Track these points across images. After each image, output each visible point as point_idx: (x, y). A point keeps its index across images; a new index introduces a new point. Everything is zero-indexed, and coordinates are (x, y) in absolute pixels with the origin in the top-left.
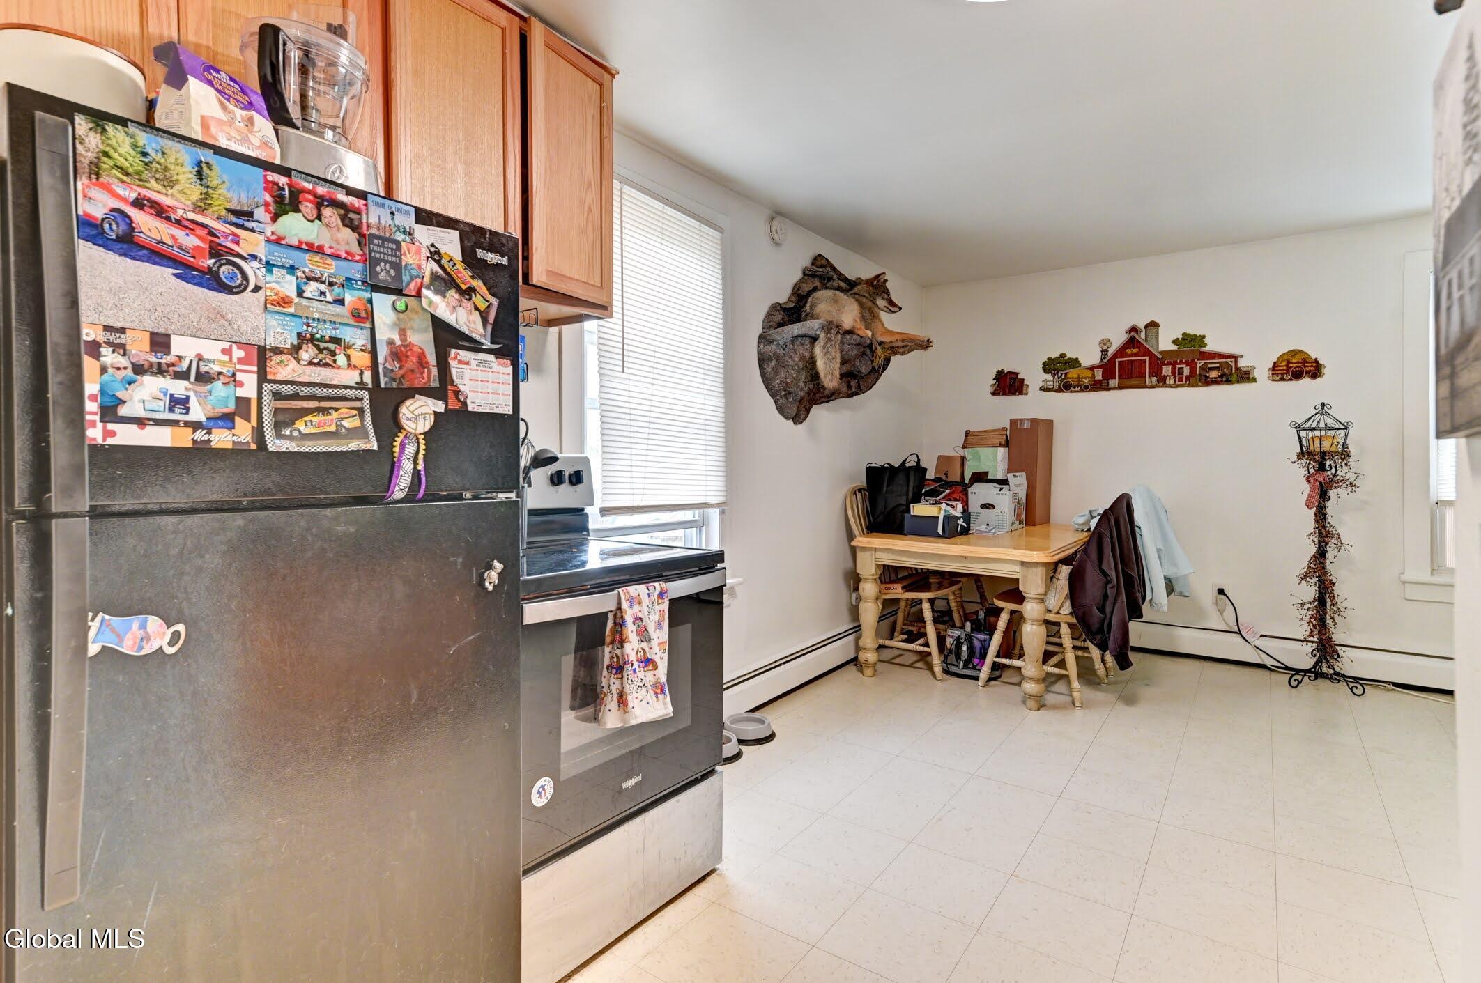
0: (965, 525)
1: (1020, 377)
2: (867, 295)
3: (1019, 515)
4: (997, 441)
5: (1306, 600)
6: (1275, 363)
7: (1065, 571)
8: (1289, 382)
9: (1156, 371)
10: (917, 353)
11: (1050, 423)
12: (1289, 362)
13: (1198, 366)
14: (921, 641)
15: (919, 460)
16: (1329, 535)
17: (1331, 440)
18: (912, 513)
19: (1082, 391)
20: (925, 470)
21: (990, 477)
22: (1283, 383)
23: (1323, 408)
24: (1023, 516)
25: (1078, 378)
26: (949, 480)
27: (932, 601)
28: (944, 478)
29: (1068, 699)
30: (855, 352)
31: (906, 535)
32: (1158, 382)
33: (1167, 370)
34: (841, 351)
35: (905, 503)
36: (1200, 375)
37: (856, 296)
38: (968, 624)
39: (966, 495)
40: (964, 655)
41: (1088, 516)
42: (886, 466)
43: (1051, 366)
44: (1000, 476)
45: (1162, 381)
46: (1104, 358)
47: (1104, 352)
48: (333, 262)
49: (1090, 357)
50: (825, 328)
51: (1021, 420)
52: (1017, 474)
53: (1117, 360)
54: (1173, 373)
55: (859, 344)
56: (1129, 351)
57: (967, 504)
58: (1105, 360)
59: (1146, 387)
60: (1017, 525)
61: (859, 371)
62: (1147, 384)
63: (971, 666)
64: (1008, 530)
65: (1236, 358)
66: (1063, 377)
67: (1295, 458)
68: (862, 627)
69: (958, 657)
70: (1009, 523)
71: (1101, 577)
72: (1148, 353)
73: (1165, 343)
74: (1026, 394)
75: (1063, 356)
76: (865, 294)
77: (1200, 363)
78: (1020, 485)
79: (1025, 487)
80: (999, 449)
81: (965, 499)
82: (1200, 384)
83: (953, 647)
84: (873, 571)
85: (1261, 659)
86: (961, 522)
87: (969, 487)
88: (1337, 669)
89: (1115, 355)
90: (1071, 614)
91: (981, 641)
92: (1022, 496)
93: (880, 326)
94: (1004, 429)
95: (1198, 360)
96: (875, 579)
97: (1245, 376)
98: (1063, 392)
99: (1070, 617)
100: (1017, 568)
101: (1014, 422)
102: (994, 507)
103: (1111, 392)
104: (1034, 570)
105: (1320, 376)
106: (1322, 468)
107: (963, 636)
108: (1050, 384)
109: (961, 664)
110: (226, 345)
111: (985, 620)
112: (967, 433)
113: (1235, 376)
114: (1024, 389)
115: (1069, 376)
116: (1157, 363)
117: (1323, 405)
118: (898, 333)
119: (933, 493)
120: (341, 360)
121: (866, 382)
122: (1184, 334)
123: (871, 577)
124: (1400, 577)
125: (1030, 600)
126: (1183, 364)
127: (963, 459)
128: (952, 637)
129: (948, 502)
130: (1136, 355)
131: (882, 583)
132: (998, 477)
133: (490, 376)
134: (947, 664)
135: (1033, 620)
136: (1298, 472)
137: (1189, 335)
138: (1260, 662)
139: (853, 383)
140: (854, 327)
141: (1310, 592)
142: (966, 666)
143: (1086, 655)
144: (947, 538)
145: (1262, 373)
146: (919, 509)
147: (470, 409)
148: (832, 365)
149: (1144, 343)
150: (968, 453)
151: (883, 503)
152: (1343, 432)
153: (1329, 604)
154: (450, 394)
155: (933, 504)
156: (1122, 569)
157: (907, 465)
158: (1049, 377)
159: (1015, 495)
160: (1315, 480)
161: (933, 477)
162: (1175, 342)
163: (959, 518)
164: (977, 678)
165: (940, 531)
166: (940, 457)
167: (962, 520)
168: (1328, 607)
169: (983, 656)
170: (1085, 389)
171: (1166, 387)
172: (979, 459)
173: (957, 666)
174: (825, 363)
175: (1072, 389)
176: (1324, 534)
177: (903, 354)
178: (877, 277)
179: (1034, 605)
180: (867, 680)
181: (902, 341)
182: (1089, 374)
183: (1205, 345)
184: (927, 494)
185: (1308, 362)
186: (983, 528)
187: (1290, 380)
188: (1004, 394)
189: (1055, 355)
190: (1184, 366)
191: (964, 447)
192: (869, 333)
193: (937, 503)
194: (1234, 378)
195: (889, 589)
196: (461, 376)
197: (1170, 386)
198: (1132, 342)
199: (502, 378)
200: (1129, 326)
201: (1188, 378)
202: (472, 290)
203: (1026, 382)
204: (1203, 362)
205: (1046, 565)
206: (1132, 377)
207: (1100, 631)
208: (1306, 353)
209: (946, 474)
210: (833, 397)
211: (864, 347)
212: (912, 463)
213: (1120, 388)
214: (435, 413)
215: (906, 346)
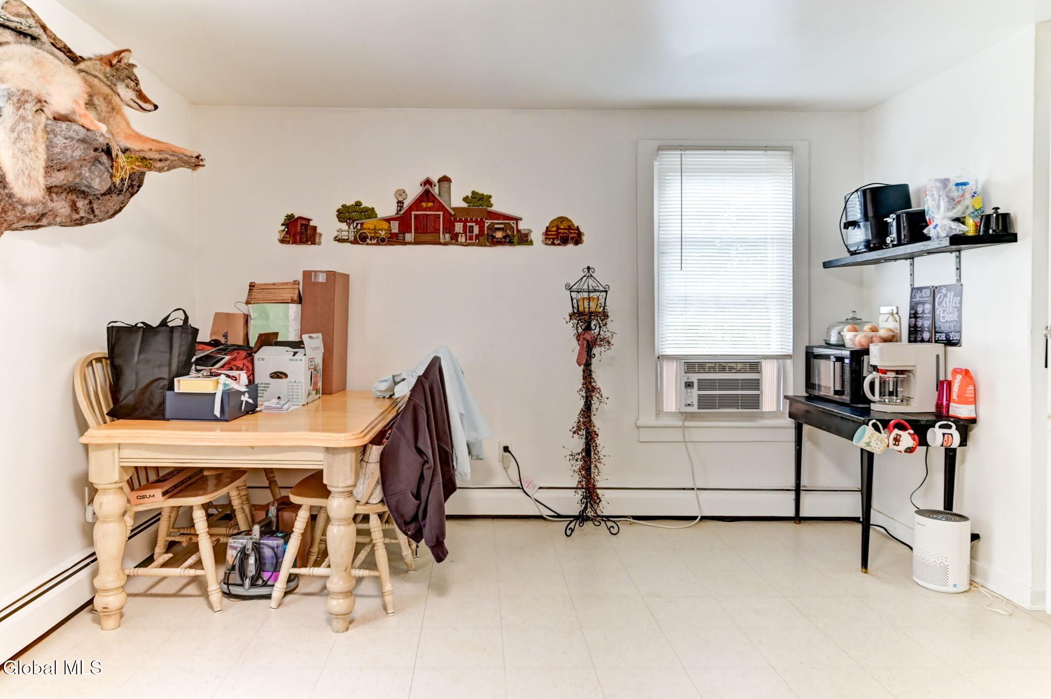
0: (251, 401)
1: (312, 223)
2: (101, 76)
3: (316, 384)
4: (287, 296)
5: (575, 452)
6: (547, 228)
7: (375, 452)
8: (558, 247)
9: (449, 228)
10: (182, 172)
11: (346, 277)
12: (558, 228)
13: (486, 225)
14: (191, 560)
15: (186, 318)
16: (594, 389)
17: (595, 301)
18: (176, 390)
19: (378, 244)
20: (195, 331)
21: (280, 339)
22: (553, 247)
23: (589, 272)
24: (320, 385)
25: (375, 229)
26: (229, 343)
27: (206, 507)
28: (223, 340)
29: (377, 602)
30: (78, 154)
31: (168, 420)
32: (452, 239)
33: (459, 227)
34: (50, 146)
35: (166, 376)
36: (488, 234)
37: (83, 74)
38: (256, 529)
39: (252, 362)
40: (251, 570)
41: (391, 381)
42: (140, 325)
43: (346, 214)
44: (293, 337)
45: (454, 238)
46: (400, 210)
47: (400, 203)
49: (386, 208)
50: (15, 99)
51: (316, 272)
52: (314, 335)
53: (413, 213)
54: (465, 232)
55: (83, 141)
56: (424, 204)
57: (253, 374)
58: (402, 212)
59: (440, 244)
60: (314, 395)
61: (90, 187)
62: (442, 241)
63: (260, 582)
64: (303, 403)
65: (517, 220)
66: (359, 227)
67: (568, 318)
68: (98, 555)
69: (243, 575)
70: (305, 394)
71: (418, 458)
72: (441, 207)
73: (457, 200)
74: (319, 244)
75: (358, 204)
76: (97, 73)
77: (488, 223)
78: (316, 349)
79: (322, 350)
80: (291, 305)
81: (250, 367)
82: (488, 244)
83: (237, 563)
84: (116, 477)
85: (540, 511)
86: (245, 398)
87: (256, 352)
88: (599, 513)
89: (411, 208)
90: (382, 501)
91: (273, 548)
92: (319, 361)
93: (123, 125)
94: (296, 283)
95: (486, 219)
96: (121, 488)
97: (524, 239)
98: (359, 243)
99: (380, 505)
100: (321, 456)
101: (307, 274)
102: (286, 376)
103: (408, 247)
104: (341, 456)
105: (581, 243)
106: (588, 328)
107: (250, 546)
108: (345, 235)
109: (247, 582)
111: (277, 516)
112: (252, 286)
113: (516, 238)
114: (317, 238)
115: (365, 226)
116: (450, 218)
117: (589, 268)
118: (153, 140)
119: (205, 361)
121: (105, 206)
122: (473, 193)
123: (113, 486)
124: (636, 423)
125: (336, 495)
126: (473, 222)
127: (247, 318)
128: (234, 548)
129: (229, 373)
130: (430, 209)
131: (132, 489)
132: (290, 340)
134: (228, 584)
135: (340, 520)
136: (568, 331)
137: (477, 194)
138: (537, 513)
139: (81, 204)
140: (74, 112)
141: (578, 444)
142: (253, 585)
143: (393, 541)
144: (227, 421)
145: (537, 236)
146: (186, 385)
148: (27, 160)
149: (438, 198)
150: (253, 310)
151: (134, 376)
152: (604, 294)
153: (592, 453)
155: (207, 376)
156: (438, 444)
157: (170, 324)
158: (344, 226)
159: (312, 360)
160: (584, 339)
161: (208, 340)
162: (466, 199)
163: (243, 393)
164: (268, 597)
165: (217, 412)
166: (217, 314)
167: (247, 395)
168: (592, 457)
169: (277, 567)
170: (381, 241)
171: (459, 245)
172: (267, 317)
173: (242, 585)
174: (14, 156)
175: (368, 241)
176: (589, 389)
177: (160, 170)
178: (118, 54)
179: (341, 499)
180: (109, 633)
181: (160, 151)
182: (385, 225)
183: (491, 205)
184: (200, 362)
185: (573, 230)
186: (273, 402)
187: (559, 244)
188: (295, 242)
189: (350, 202)
190: (473, 224)
191: (248, 303)
192: (103, 128)
193: (212, 375)
194: (516, 239)
195: (143, 497)
197: (462, 244)
198: (426, 196)
200: (423, 178)
201: (477, 237)
203: (318, 231)
204: (490, 221)
205: (355, 449)
206: (427, 232)
207: (415, 518)
208: (570, 220)
209: (225, 336)
210: (44, 221)
211: (96, 150)
212: (176, 321)
213: (416, 243)
215: (166, 160)
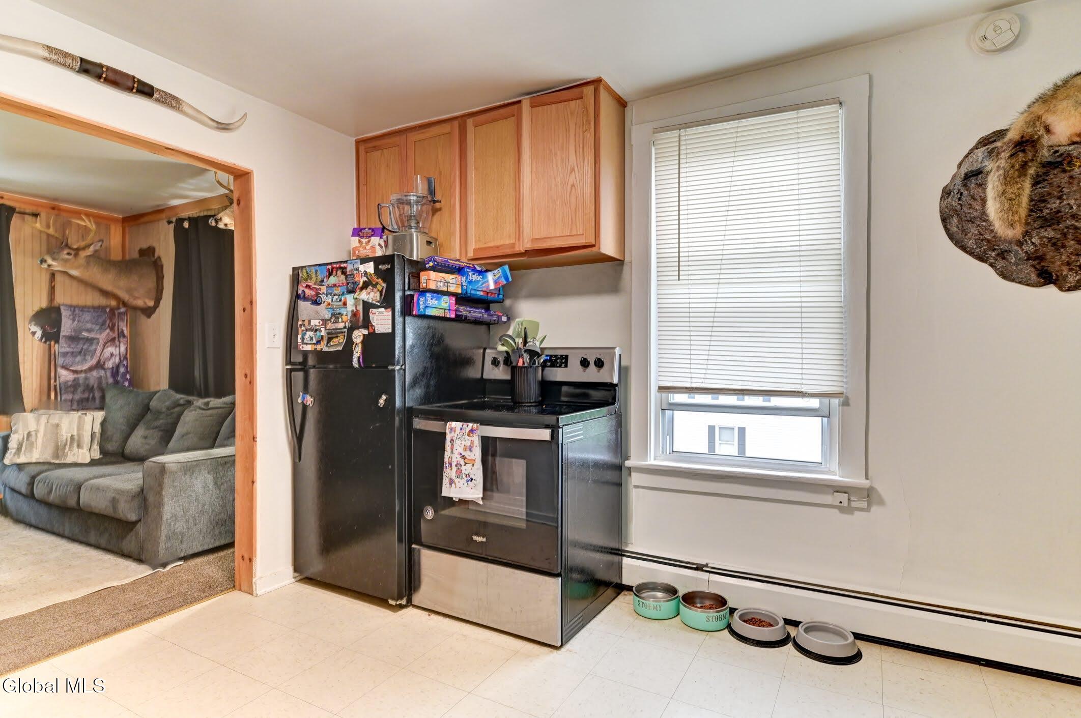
48: (339, 288)
110: (319, 321)
120: (340, 320)
133: (383, 317)
147: (376, 332)
154: (370, 327)
196: (373, 319)
199: (387, 317)
202: (377, 283)
214: (364, 335)
